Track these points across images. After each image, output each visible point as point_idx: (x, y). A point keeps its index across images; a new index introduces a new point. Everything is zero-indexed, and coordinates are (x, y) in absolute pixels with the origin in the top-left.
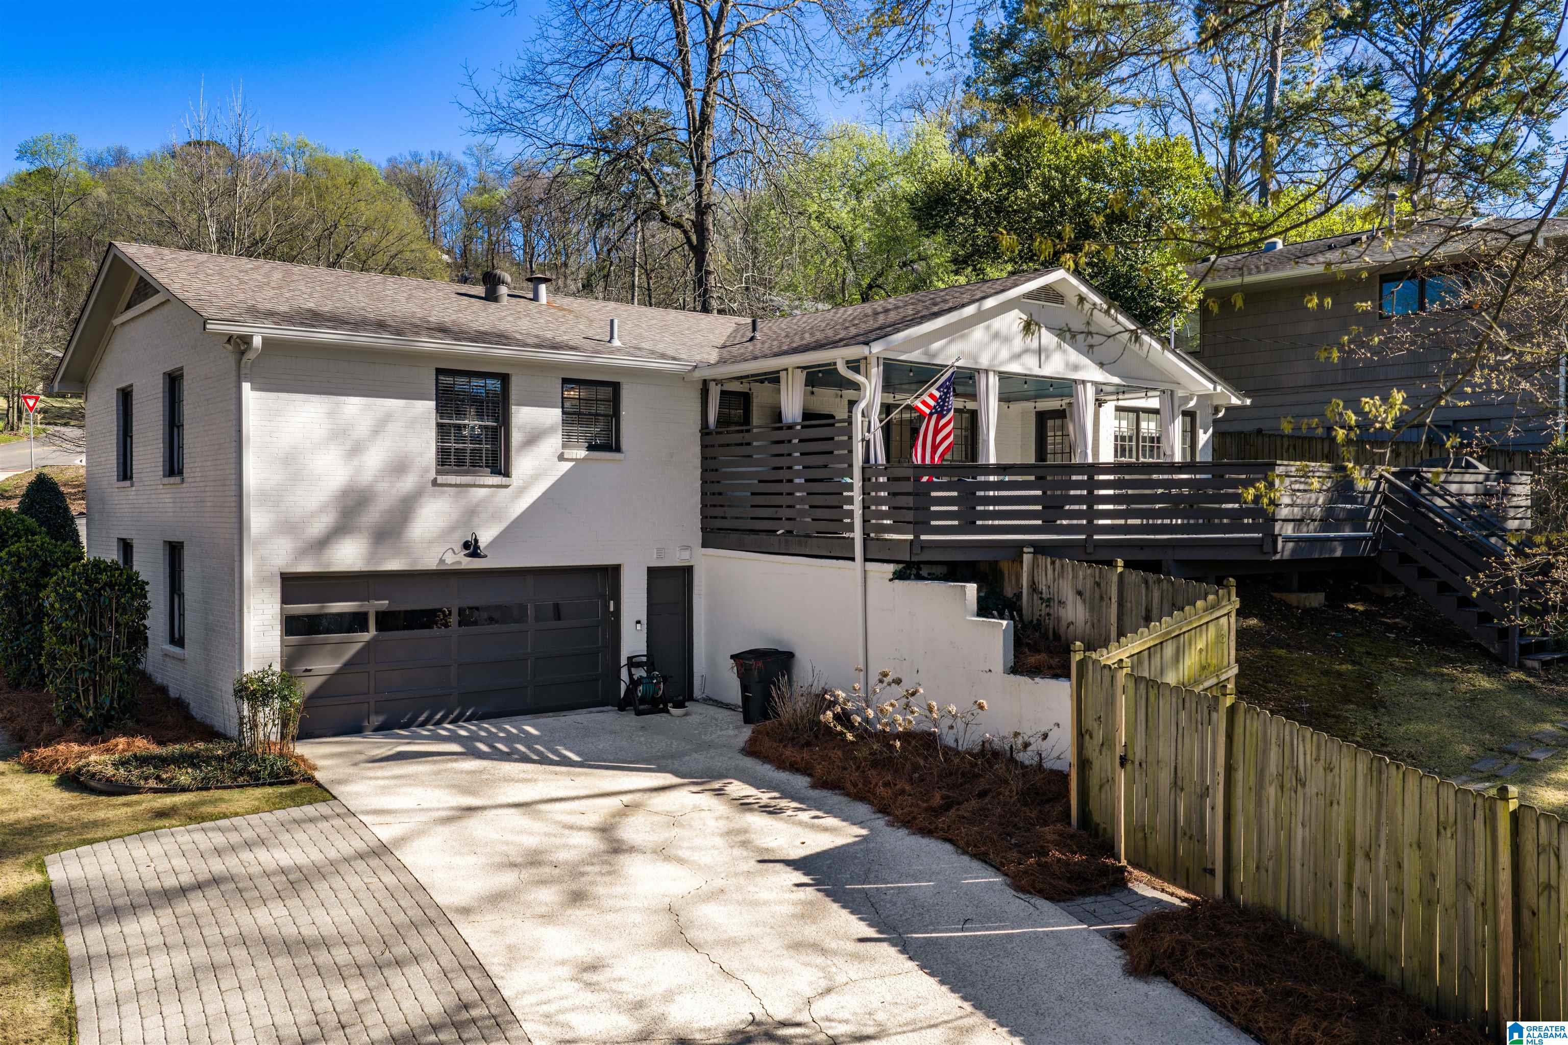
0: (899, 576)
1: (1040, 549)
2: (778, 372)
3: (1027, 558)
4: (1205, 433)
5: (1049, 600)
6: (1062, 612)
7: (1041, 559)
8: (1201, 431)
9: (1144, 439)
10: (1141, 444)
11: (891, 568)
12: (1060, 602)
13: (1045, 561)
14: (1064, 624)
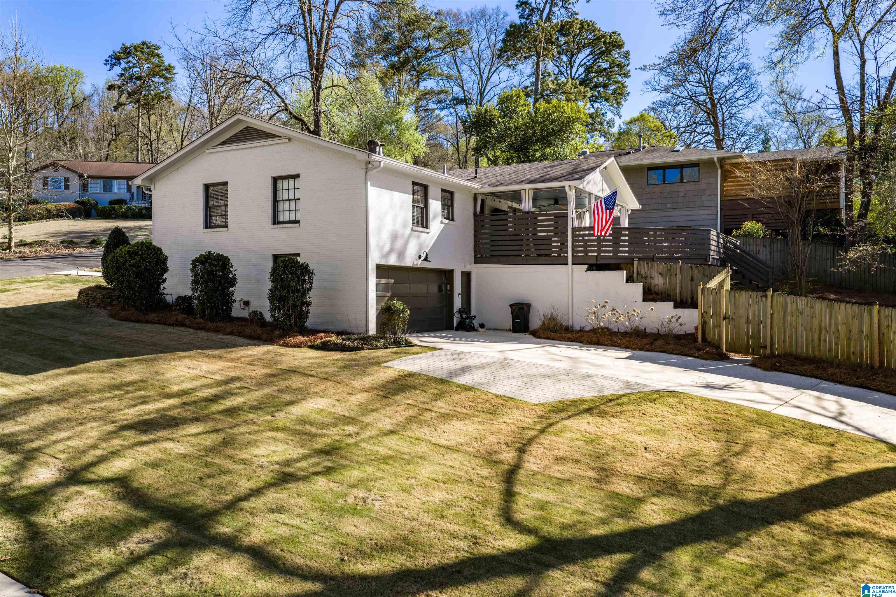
0: (588, 270)
1: (640, 259)
2: (520, 190)
3: (636, 262)
5: (646, 277)
6: (652, 281)
7: (642, 263)
11: (586, 266)
12: (651, 278)
13: (644, 264)
14: (653, 285)
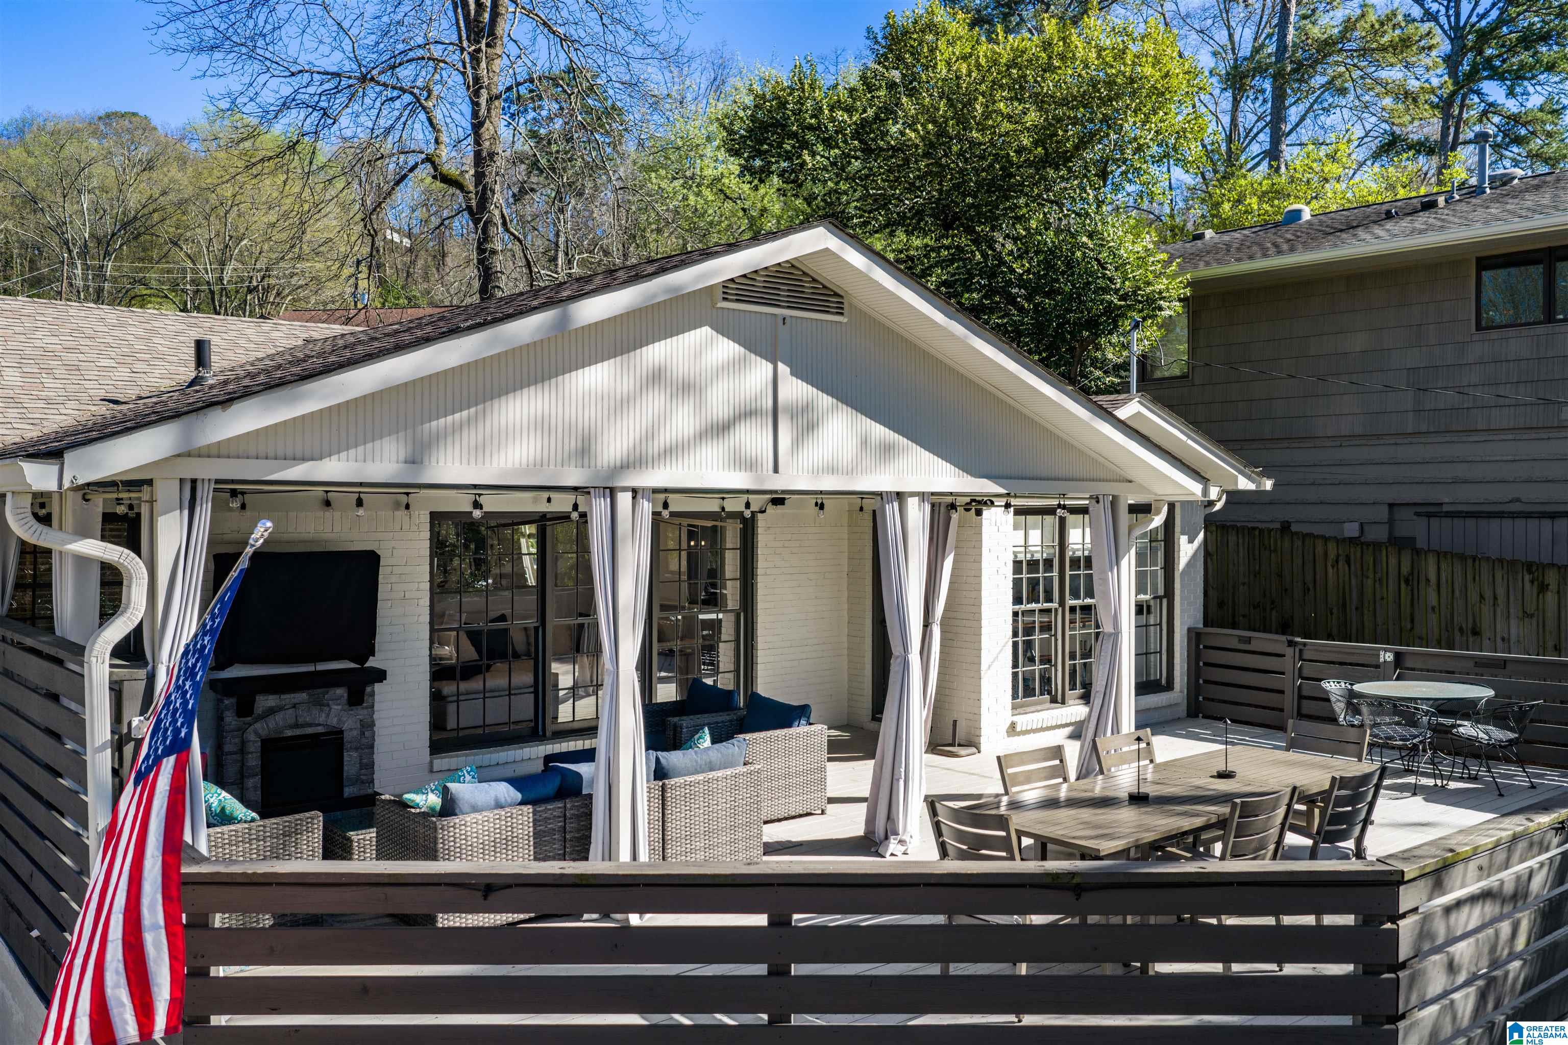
4: (1191, 541)
8: (1184, 539)
9: (1075, 562)
10: (1068, 573)
